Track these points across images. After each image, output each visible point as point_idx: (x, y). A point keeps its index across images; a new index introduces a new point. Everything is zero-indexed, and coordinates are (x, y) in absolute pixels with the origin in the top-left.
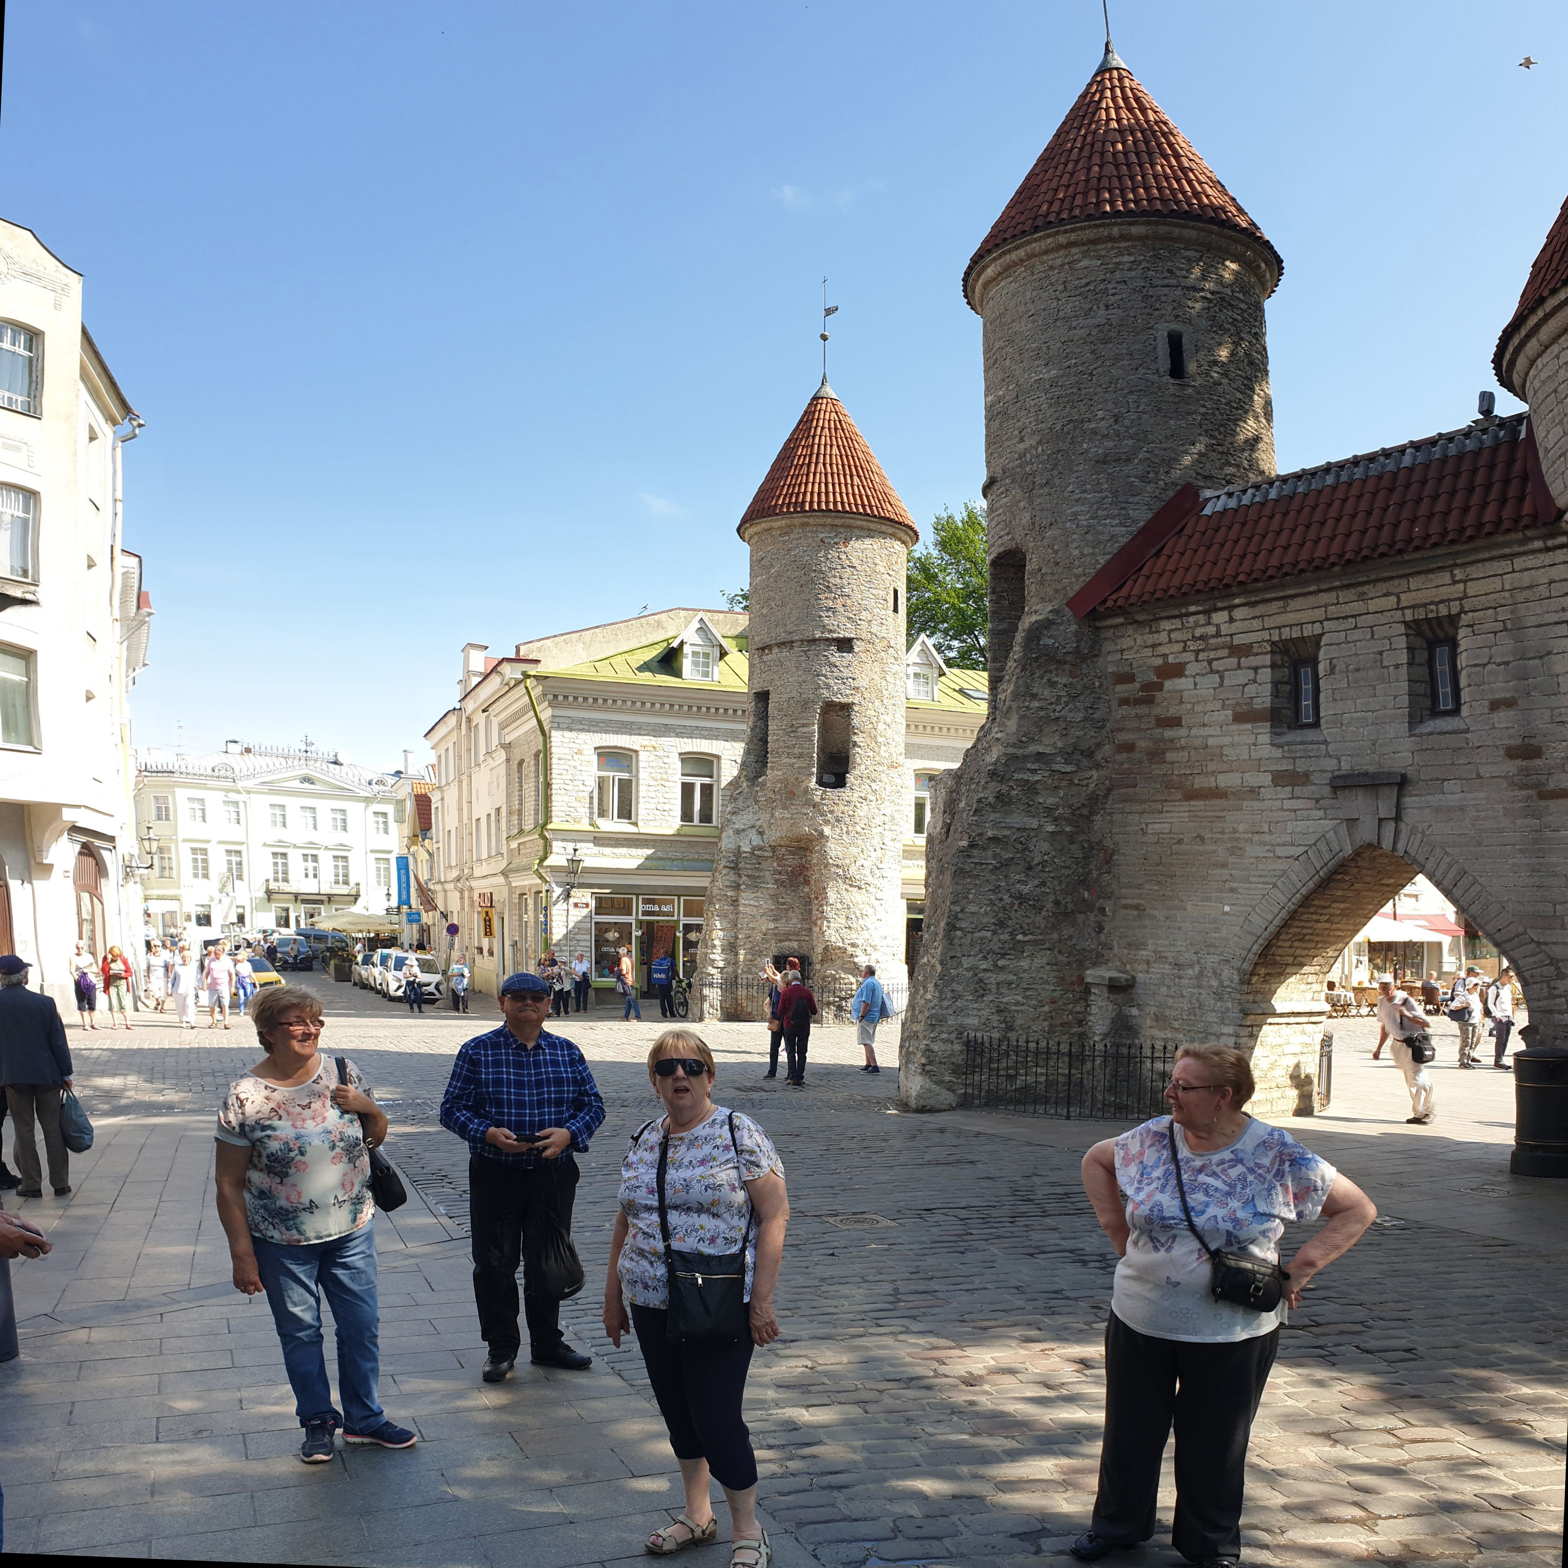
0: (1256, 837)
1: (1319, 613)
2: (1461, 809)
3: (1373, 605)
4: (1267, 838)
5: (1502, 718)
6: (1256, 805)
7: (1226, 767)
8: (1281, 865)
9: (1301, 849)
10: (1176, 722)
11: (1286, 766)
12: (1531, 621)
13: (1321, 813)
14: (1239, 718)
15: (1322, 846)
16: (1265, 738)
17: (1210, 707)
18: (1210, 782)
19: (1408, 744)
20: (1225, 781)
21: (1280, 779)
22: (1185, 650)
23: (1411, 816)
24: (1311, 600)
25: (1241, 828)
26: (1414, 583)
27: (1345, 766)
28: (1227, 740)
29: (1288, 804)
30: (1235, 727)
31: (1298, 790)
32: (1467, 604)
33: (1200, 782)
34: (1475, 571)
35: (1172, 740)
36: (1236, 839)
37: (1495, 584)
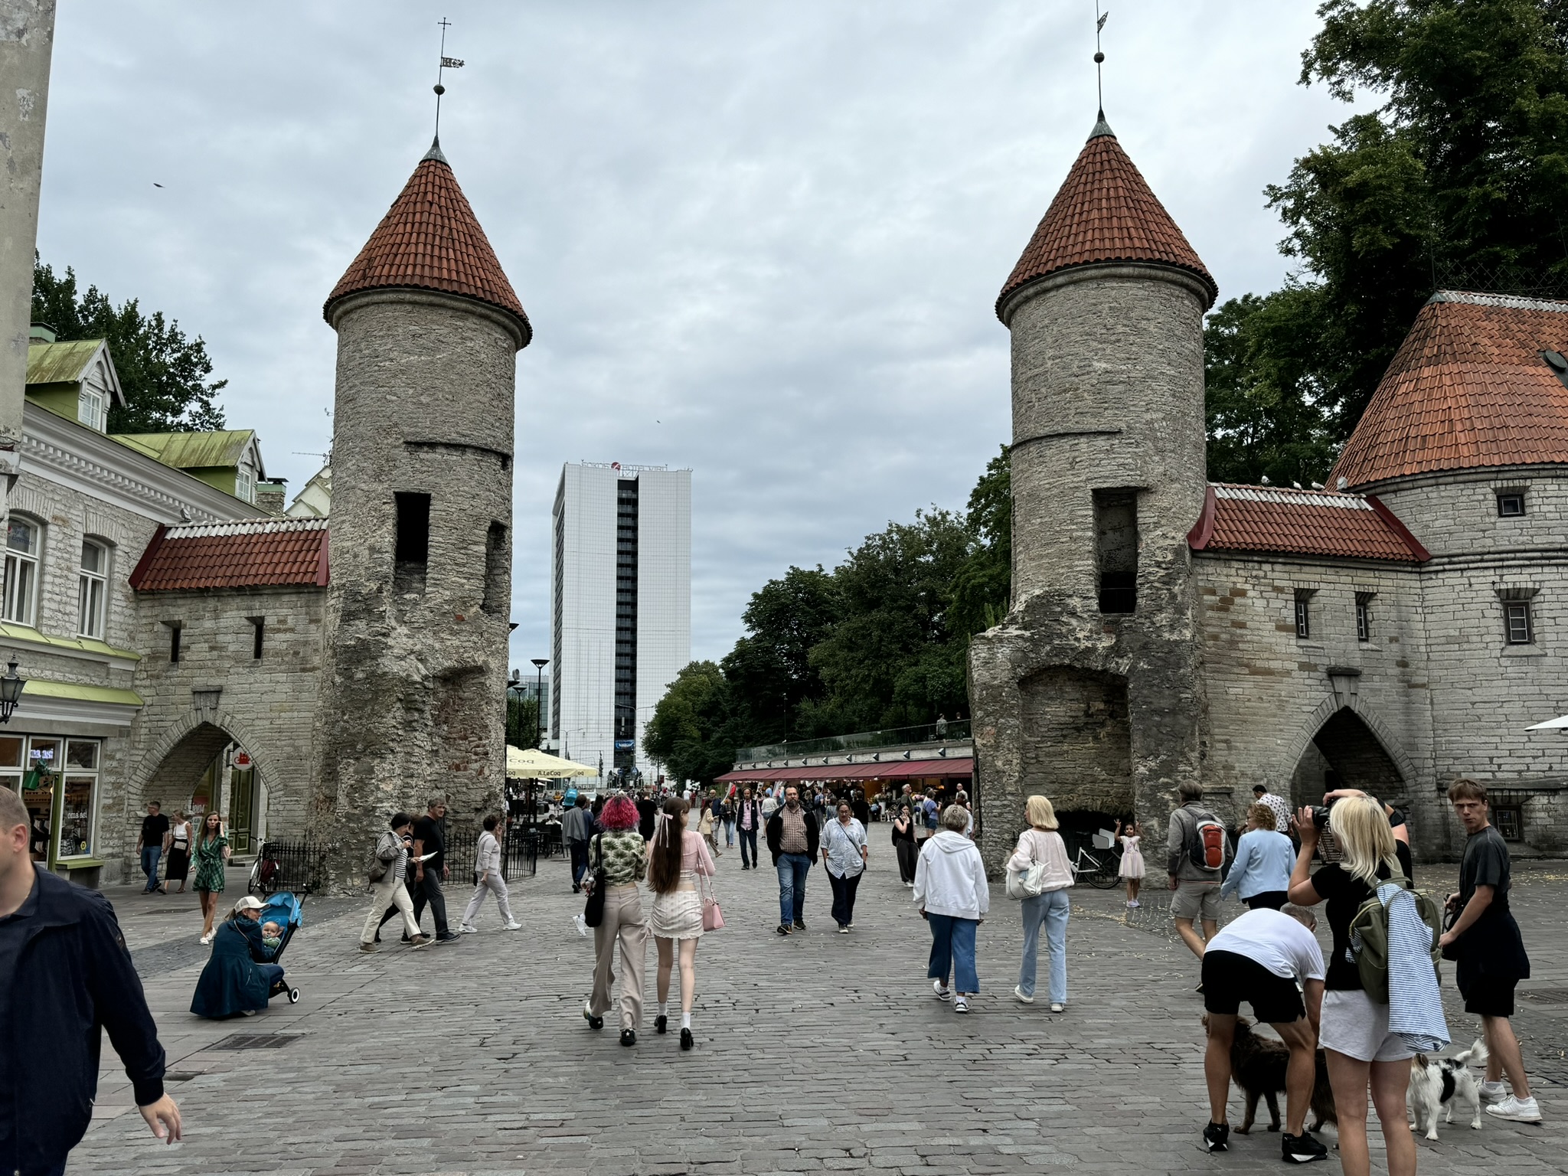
0: (1292, 700)
1: (1318, 577)
2: (1380, 690)
3: (1343, 579)
4: (1297, 701)
5: (1395, 646)
6: (1290, 679)
7: (1274, 657)
8: (1305, 717)
9: (1314, 708)
10: (1242, 625)
11: (1305, 659)
12: (1403, 603)
13: (1322, 688)
14: (1279, 628)
15: (1324, 706)
16: (1293, 642)
17: (1263, 619)
18: (1266, 664)
19: (1358, 654)
20: (1275, 665)
21: (1303, 667)
22: (1246, 582)
23: (1361, 692)
24: (1314, 569)
25: (1283, 693)
26: (1360, 573)
27: (1333, 663)
28: (1274, 640)
29: (1308, 682)
30: (1278, 633)
31: (1312, 674)
32: (1381, 589)
33: (1259, 664)
34: (1383, 574)
35: (1242, 636)
36: (1283, 701)
37: (1390, 583)
